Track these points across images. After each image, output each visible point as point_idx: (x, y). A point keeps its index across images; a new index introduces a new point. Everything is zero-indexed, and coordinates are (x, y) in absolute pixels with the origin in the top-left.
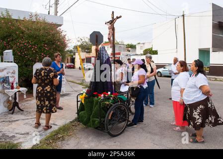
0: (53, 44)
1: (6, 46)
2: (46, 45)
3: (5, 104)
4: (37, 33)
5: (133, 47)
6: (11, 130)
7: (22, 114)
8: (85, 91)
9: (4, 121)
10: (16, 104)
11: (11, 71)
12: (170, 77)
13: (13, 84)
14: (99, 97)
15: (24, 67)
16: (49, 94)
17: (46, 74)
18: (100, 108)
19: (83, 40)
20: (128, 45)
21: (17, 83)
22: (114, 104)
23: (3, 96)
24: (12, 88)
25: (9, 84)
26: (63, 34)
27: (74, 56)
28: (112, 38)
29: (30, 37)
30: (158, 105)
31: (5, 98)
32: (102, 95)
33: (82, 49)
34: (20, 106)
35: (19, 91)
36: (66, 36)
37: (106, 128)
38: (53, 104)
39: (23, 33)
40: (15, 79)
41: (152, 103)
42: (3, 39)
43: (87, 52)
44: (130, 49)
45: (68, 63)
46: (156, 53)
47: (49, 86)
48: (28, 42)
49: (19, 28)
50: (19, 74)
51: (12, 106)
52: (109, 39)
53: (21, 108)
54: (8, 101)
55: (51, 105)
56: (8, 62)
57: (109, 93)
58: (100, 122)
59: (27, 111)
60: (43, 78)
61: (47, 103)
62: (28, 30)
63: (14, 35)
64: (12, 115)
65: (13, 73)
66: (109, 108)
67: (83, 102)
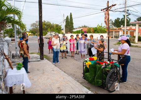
32: (104, 64)
67: (88, 67)
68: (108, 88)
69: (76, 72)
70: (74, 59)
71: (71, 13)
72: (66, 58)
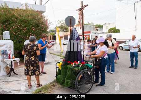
0: (38, 26)
1: (5, 28)
2: (33, 27)
3: (5, 69)
4: (26, 18)
5: (100, 27)
6: (8, 88)
7: (16, 77)
8: (62, 60)
9: (3, 82)
10: (12, 70)
11: (9, 46)
12: (129, 50)
13: (10, 55)
14: (72, 65)
15: (18, 43)
16: (33, 62)
17: (31, 48)
18: (72, 73)
19: (62, 22)
20: (97, 25)
21: (13, 55)
22: (82, 70)
23: (3, 64)
24: (10, 58)
25: (7, 55)
26: (46, 18)
27: (55, 35)
28: (81, 21)
29: (22, 21)
30: (117, 72)
31: (5, 66)
32: (74, 64)
33: (61, 29)
34: (15, 71)
35: (14, 60)
36: (48, 20)
37: (76, 87)
38: (36, 69)
39: (16, 19)
40: (11, 51)
41: (113, 71)
42: (3, 23)
43: (65, 32)
44: (98, 28)
45: (51, 40)
46: (118, 31)
47: (33, 57)
48: (21, 25)
49: (14, 15)
50: (14, 48)
51: (9, 71)
52: (79, 22)
53: (16, 73)
54: (7, 67)
55: (34, 69)
56: (6, 40)
57: (79, 62)
58: (72, 83)
59: (20, 75)
60: (29, 51)
61: (32, 68)
62: (20, 16)
63: (11, 20)
64: (9, 77)
65: (10, 47)
66: (78, 73)
67: (60, 68)
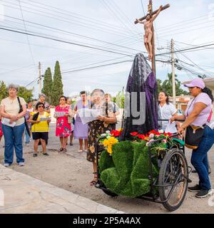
67: (110, 151)
68: (165, 199)
69: (75, 180)
70: (68, 155)
71: (57, 62)
72: (46, 154)
